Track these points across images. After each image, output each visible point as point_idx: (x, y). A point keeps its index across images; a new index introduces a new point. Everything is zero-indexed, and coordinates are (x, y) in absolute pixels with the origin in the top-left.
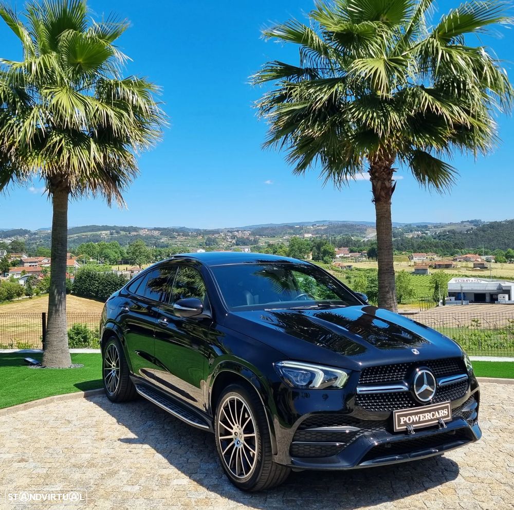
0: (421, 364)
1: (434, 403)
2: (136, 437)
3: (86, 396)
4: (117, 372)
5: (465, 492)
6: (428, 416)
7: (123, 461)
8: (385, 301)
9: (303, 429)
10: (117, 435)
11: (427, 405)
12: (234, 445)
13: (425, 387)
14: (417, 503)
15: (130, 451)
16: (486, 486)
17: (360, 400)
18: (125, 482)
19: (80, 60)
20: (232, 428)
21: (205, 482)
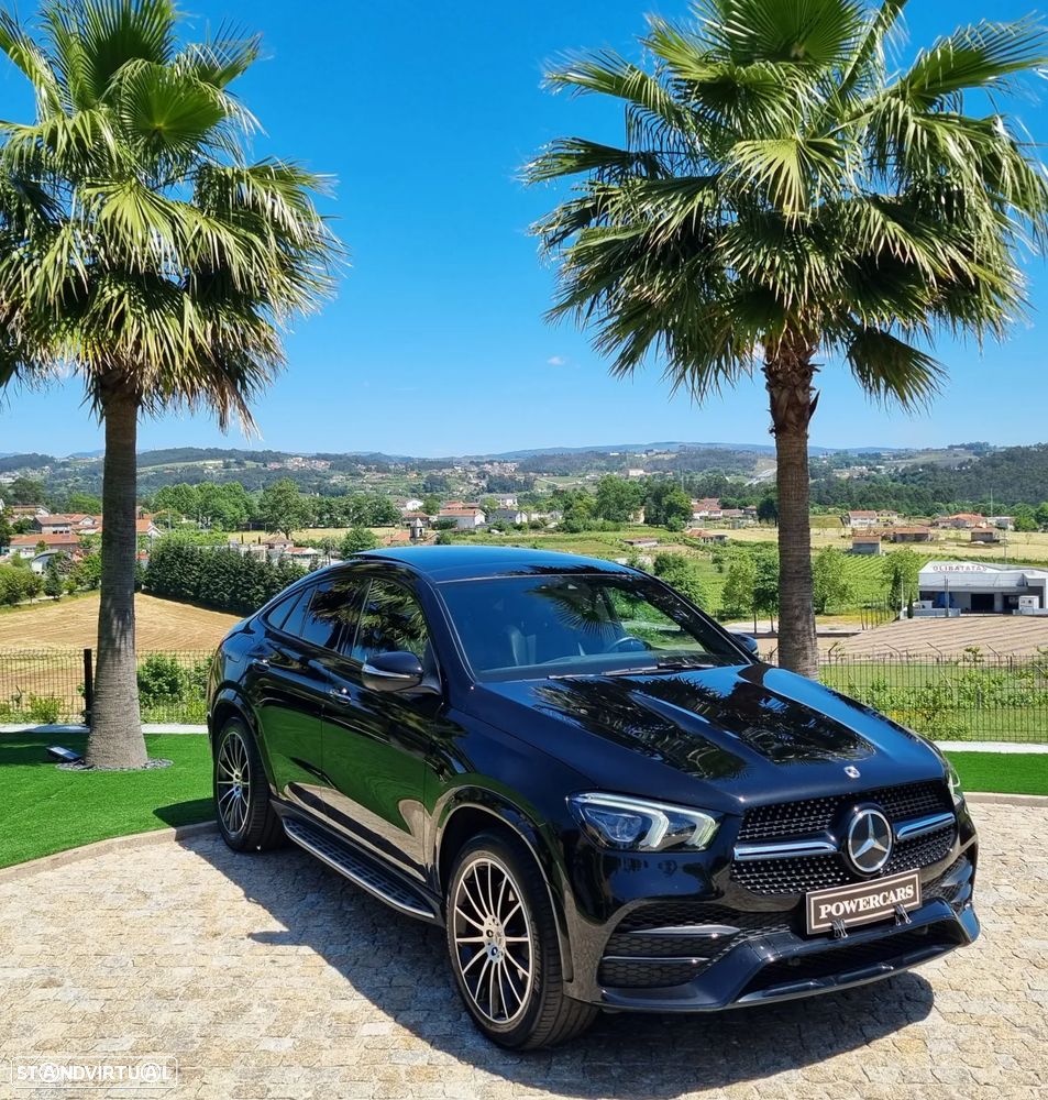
0: (864, 797)
1: (887, 873)
2: (285, 929)
3: (180, 839)
4: (245, 791)
5: (944, 1046)
6: (876, 901)
7: (260, 983)
8: (792, 636)
9: (625, 931)
10: (245, 925)
11: (872, 878)
12: (485, 956)
13: (871, 843)
14: (849, 1071)
15: (274, 962)
16: (985, 1031)
17: (741, 873)
18: (263, 1031)
19: (160, 124)
20: (482, 923)
21: (427, 1029)
